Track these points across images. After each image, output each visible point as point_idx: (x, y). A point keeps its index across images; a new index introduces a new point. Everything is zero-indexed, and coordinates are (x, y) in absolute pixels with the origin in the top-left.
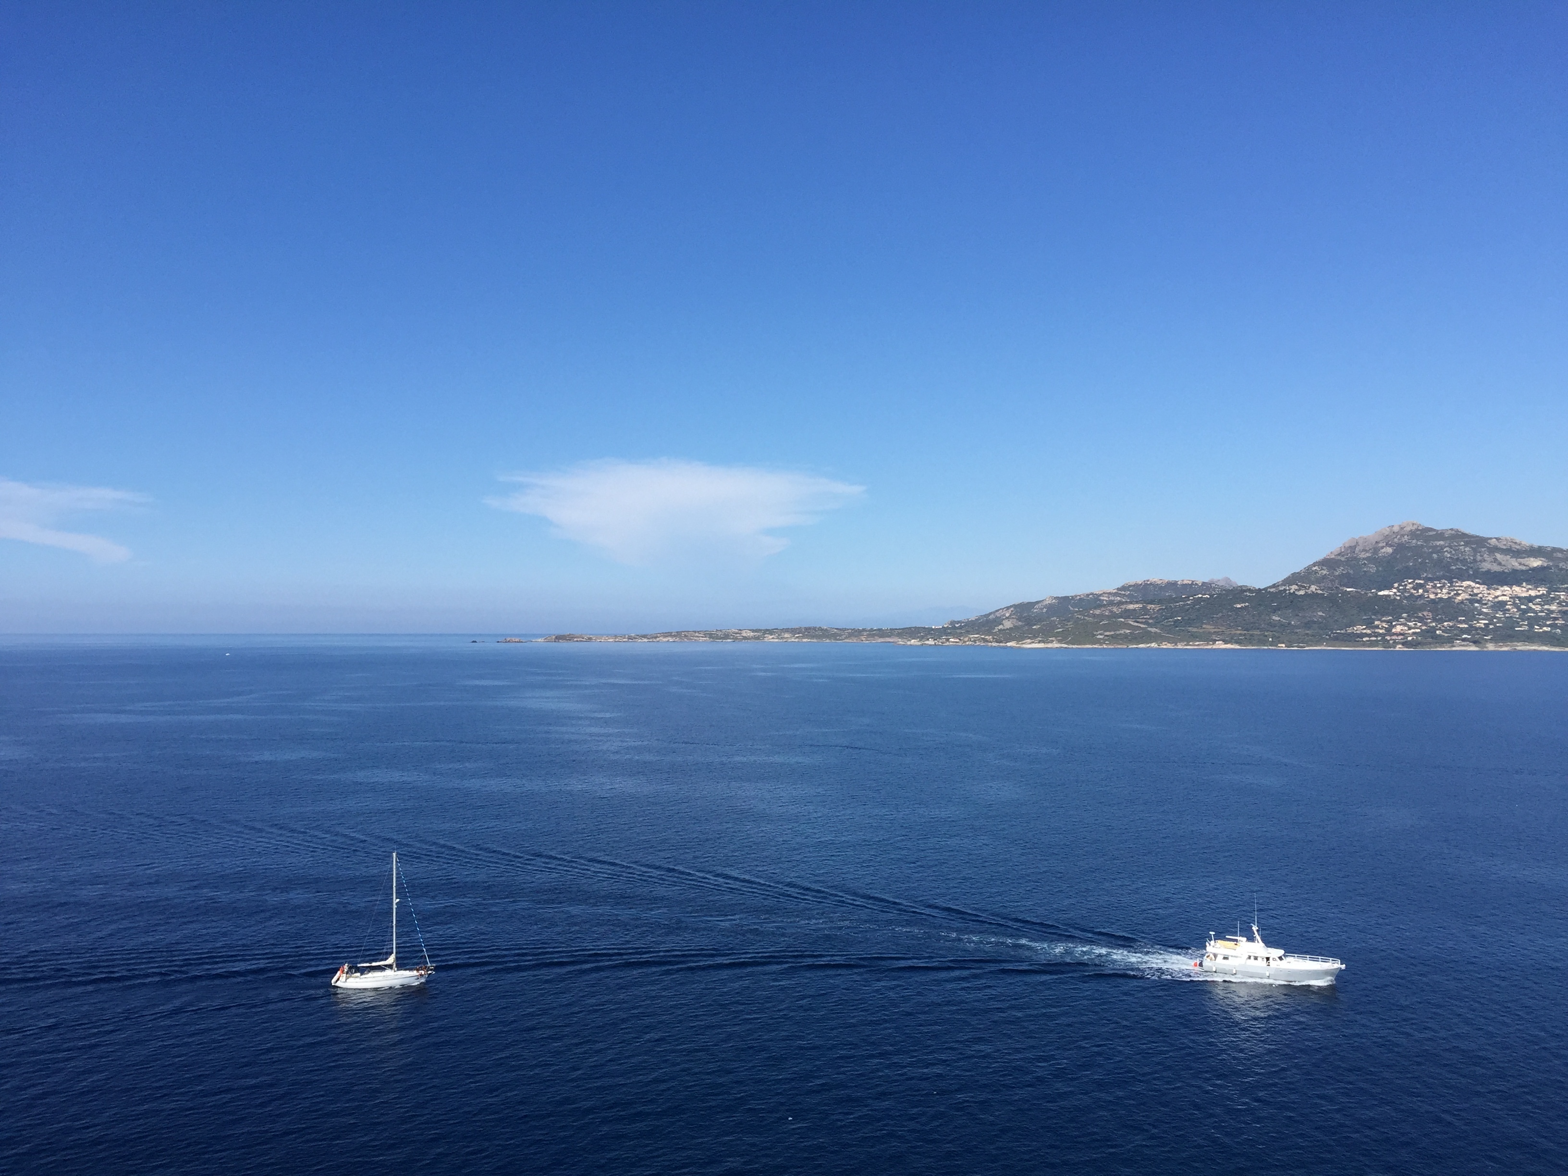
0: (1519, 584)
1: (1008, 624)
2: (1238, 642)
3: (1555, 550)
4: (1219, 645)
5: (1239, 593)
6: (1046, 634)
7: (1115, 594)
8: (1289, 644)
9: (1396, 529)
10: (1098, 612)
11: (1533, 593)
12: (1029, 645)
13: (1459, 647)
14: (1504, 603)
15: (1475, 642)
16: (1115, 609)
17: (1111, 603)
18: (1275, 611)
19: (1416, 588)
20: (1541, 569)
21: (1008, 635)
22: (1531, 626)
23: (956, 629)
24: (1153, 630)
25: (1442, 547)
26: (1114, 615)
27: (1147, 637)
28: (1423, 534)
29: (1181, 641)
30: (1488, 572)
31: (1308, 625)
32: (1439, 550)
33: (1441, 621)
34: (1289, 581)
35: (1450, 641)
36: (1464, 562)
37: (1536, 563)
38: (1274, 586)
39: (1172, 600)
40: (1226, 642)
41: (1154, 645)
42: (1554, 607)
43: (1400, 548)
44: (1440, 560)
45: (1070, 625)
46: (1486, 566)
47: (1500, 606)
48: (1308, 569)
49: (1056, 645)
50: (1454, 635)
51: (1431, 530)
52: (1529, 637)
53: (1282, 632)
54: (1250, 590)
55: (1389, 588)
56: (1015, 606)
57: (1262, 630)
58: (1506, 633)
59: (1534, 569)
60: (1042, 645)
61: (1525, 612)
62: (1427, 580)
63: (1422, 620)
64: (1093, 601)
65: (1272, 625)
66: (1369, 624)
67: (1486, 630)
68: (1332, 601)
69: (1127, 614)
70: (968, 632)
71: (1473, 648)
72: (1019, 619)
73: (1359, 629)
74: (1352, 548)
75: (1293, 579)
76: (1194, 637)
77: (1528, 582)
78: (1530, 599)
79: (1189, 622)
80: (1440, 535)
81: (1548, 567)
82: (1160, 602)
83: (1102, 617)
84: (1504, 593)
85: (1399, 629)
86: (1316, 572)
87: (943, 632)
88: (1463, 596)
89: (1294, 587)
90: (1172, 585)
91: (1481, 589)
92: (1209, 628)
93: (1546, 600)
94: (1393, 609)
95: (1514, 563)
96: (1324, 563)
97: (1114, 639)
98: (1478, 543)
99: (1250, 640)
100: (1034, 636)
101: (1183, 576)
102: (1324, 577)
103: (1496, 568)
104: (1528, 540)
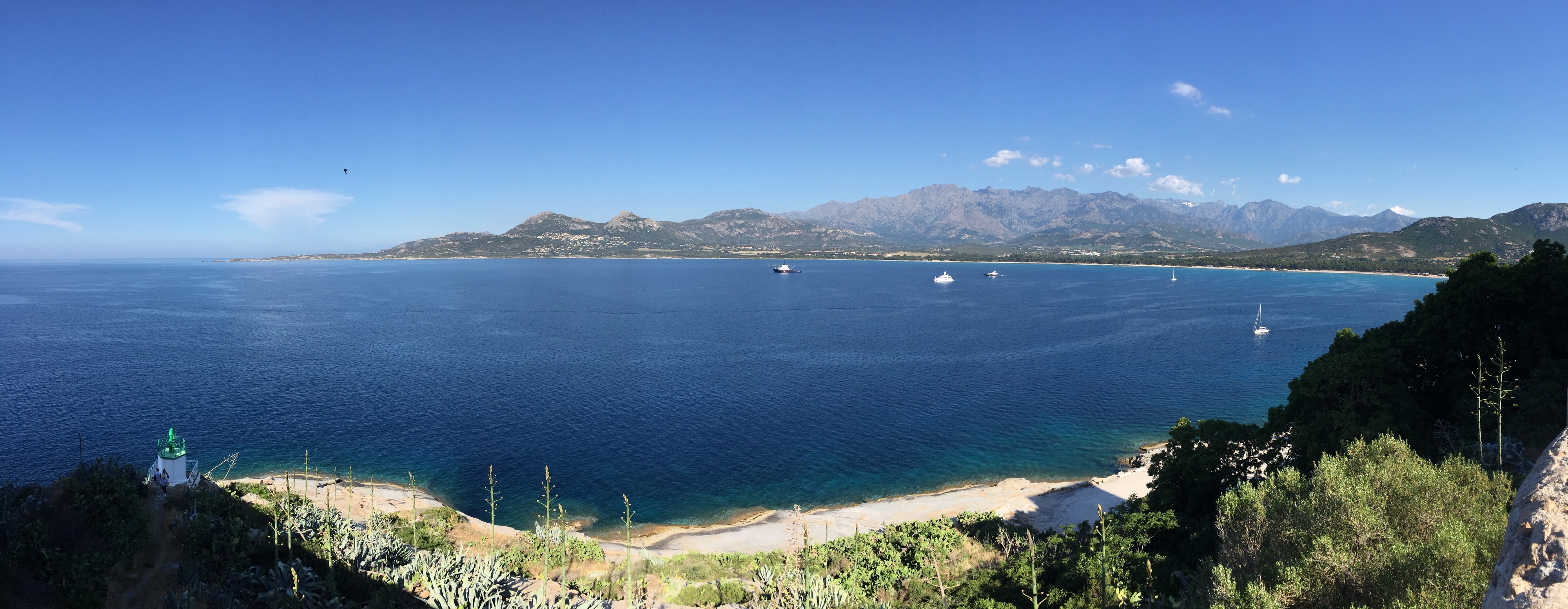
0: (581, 235)
1: (402, 251)
2: (487, 256)
3: (593, 223)
4: (481, 257)
5: (489, 237)
6: (417, 254)
7: (444, 238)
8: (506, 257)
9: (543, 214)
10: (437, 245)
11: (585, 238)
12: (410, 258)
13: (561, 257)
14: (576, 241)
15: (566, 255)
16: (443, 244)
17: (443, 242)
18: (502, 244)
19: (549, 236)
20: (588, 229)
21: (402, 255)
22: (584, 249)
23: (383, 253)
24: (456, 252)
25: (558, 221)
26: (443, 246)
27: (454, 255)
28: (552, 216)
29: (466, 256)
30: (572, 230)
31: (513, 249)
32: (557, 222)
33: (556, 248)
34: (508, 233)
35: (558, 255)
36: (565, 226)
37: (586, 227)
38: (503, 235)
39: (465, 240)
40: (483, 256)
41: (456, 258)
42: (592, 243)
43: (545, 221)
44: (557, 225)
45: (427, 250)
46: (571, 228)
47: (575, 242)
48: (515, 228)
49: (420, 258)
50: (560, 252)
51: (554, 214)
52: (582, 253)
53: (504, 252)
54: (493, 236)
55: (541, 235)
56: (406, 243)
57: (497, 251)
58: (576, 252)
59: (586, 229)
60: (415, 259)
61: (583, 244)
62: (553, 232)
63: (550, 247)
64: (436, 241)
65: (501, 249)
66: (533, 249)
67: (570, 251)
68: (521, 240)
69: (448, 246)
70: (387, 254)
71: (565, 257)
72: (407, 248)
73: (529, 250)
74: (530, 220)
75: (510, 232)
76: (472, 254)
77: (584, 234)
78: (584, 240)
79: (470, 249)
80: (557, 216)
81: (590, 229)
82: (459, 241)
83: (438, 247)
84: (576, 238)
85: (542, 250)
86: (517, 229)
87: (378, 255)
88: (564, 239)
89: (509, 235)
90: (465, 234)
91: (570, 236)
92: (478, 251)
93: (589, 240)
94: (541, 243)
95: (580, 227)
96: (520, 226)
97: (442, 256)
98: (569, 219)
99: (492, 255)
100: (412, 255)
101: (470, 230)
102: (520, 231)
103: (574, 229)
104: (585, 219)
